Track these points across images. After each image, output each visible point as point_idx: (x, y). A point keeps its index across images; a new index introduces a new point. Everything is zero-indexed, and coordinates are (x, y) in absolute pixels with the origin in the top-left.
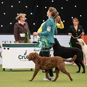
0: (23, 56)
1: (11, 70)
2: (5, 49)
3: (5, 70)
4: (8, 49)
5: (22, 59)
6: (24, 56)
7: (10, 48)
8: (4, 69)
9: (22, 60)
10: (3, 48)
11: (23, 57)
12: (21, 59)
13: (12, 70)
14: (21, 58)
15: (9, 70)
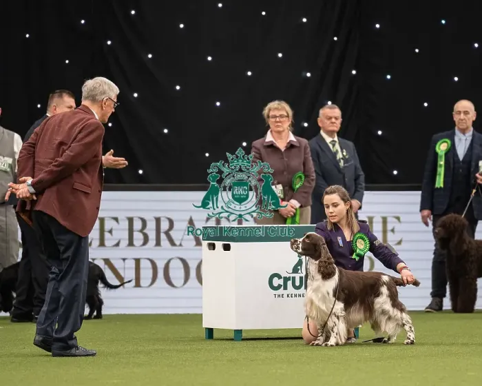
0: (288, 275)
1: (238, 335)
2: (212, 247)
3: (215, 335)
4: (227, 248)
5: (285, 288)
6: (294, 278)
7: (232, 244)
8: (210, 332)
9: (285, 292)
10: (205, 243)
11: (286, 280)
12: (281, 291)
13: (244, 335)
14: (279, 287)
15: (232, 335)
